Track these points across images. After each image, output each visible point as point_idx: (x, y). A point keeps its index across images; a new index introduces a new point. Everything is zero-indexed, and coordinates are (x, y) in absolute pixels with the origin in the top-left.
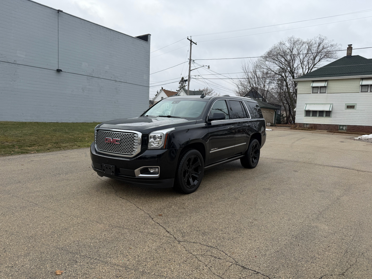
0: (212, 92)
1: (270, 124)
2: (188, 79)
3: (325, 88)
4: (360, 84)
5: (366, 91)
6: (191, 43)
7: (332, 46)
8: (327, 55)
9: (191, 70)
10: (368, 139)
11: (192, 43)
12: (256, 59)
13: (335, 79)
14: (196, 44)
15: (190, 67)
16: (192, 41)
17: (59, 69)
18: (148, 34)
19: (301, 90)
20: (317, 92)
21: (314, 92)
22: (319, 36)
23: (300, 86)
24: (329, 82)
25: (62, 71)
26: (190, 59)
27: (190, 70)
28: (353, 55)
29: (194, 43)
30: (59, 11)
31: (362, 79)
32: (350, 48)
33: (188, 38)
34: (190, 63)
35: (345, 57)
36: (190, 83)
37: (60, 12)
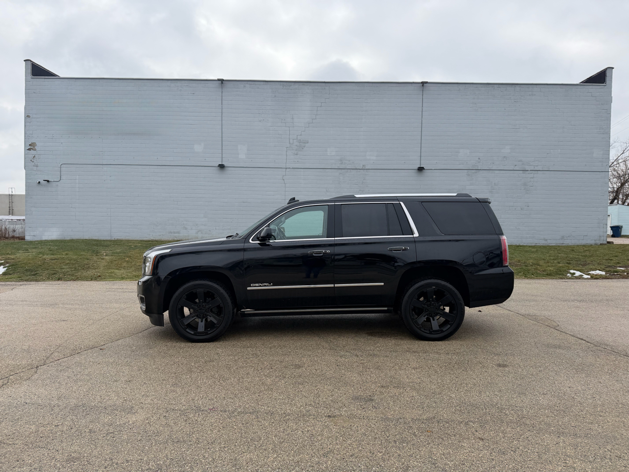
17: (422, 166)
18: (606, 69)
25: (424, 169)
30: (423, 83)
37: (425, 84)
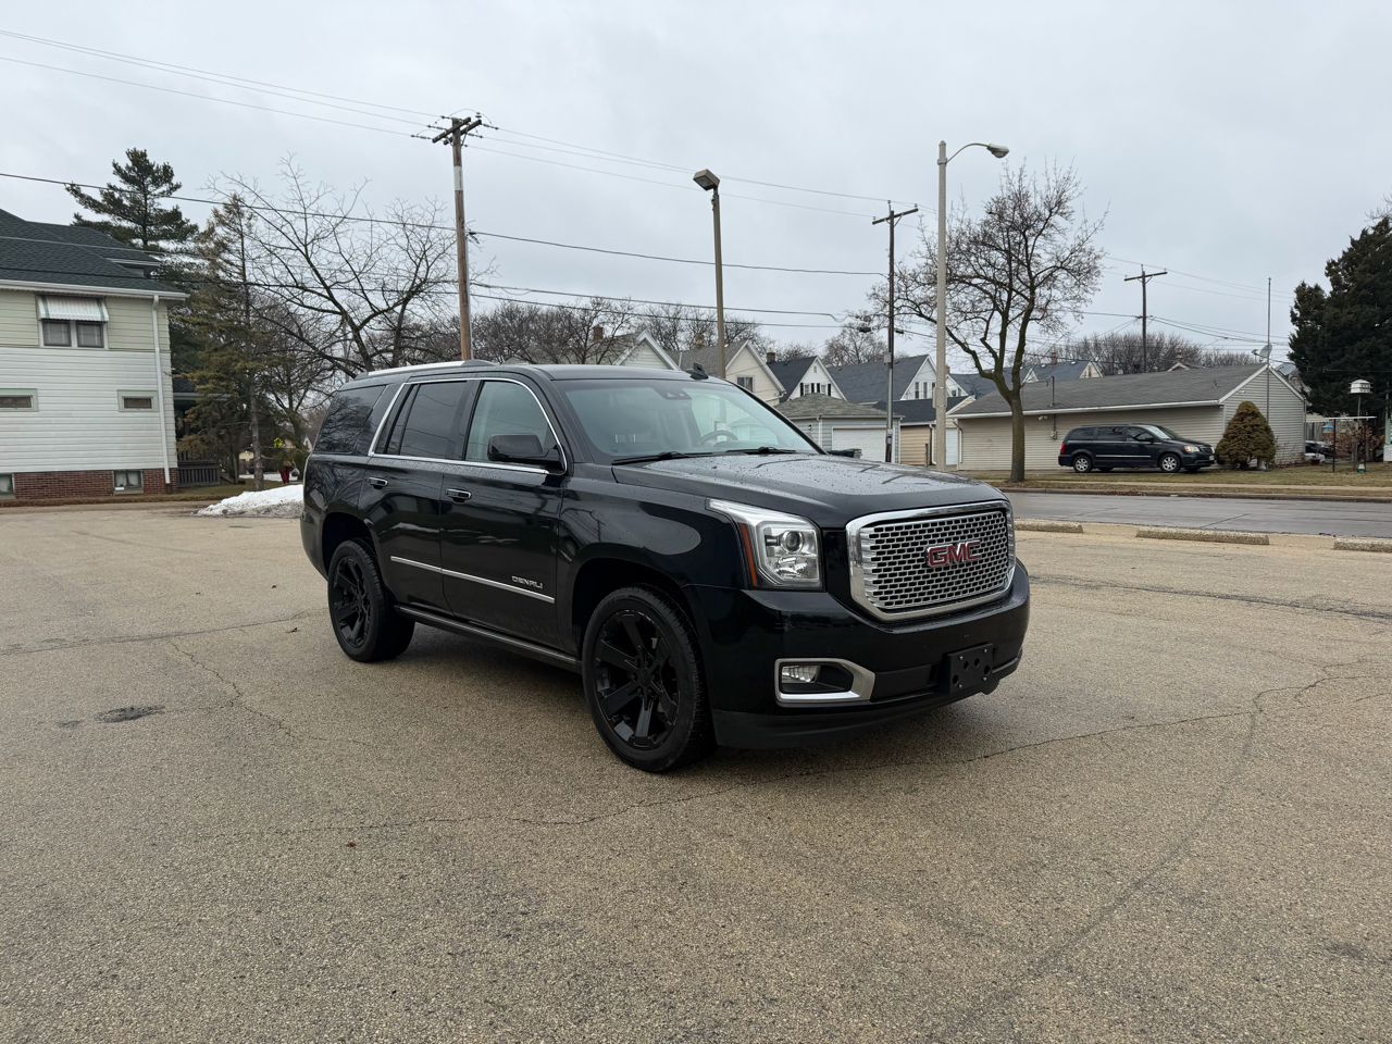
4: (42, 316)
10: (268, 510)
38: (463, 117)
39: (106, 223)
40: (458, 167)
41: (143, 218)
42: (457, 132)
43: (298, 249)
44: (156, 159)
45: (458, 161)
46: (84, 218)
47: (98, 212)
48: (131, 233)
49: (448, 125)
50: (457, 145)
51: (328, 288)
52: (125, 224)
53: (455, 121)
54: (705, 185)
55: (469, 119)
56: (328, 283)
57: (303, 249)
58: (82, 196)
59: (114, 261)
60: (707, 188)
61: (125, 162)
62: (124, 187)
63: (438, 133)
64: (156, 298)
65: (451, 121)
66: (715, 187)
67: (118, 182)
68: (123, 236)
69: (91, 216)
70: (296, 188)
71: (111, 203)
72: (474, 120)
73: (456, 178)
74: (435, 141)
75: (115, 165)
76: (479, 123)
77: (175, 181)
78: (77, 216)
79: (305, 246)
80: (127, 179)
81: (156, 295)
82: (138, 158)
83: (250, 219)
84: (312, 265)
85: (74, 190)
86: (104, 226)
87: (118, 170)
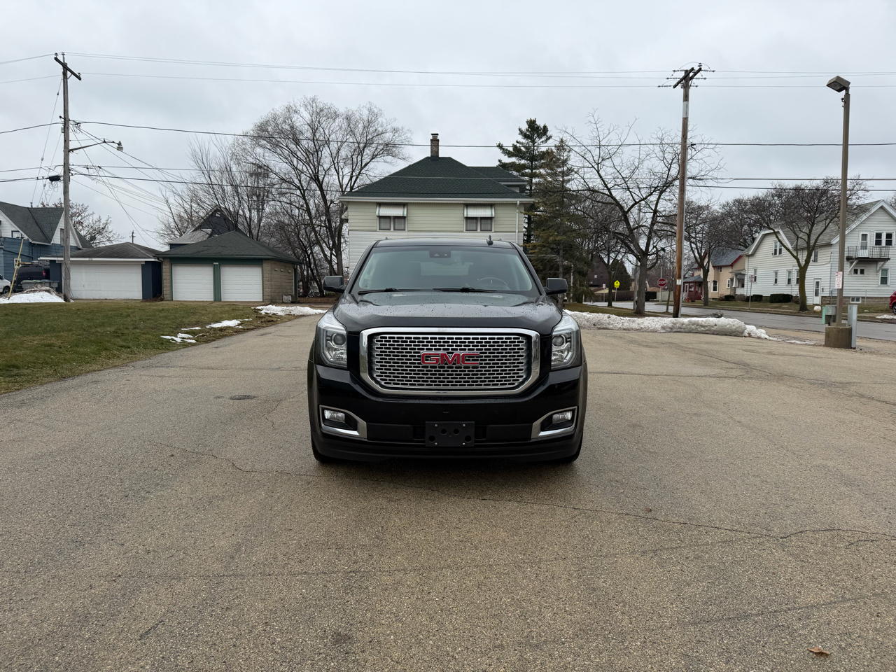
0: (86, 214)
1: (290, 298)
2: (62, 174)
3: (403, 220)
4: (465, 216)
5: (474, 228)
6: (65, 74)
7: (395, 130)
8: (388, 149)
9: (72, 150)
11: (69, 73)
12: (230, 139)
13: (421, 202)
14: (80, 79)
15: (66, 141)
16: (68, 66)
19: (357, 221)
20: (388, 228)
21: (382, 227)
22: (368, 106)
23: (353, 214)
24: (410, 207)
26: (65, 119)
27: (67, 151)
28: (441, 155)
29: (73, 73)
31: (467, 205)
32: (435, 141)
33: (58, 57)
34: (65, 130)
35: (428, 158)
36: (70, 186)
38: (689, 69)
39: (513, 163)
40: (686, 102)
41: (533, 158)
42: (687, 79)
43: (593, 167)
44: (540, 123)
45: (686, 98)
46: (503, 161)
47: (509, 157)
48: (524, 167)
49: (682, 75)
50: (686, 87)
51: (609, 190)
52: (523, 162)
53: (686, 71)
54: (839, 88)
55: (693, 69)
56: (609, 186)
57: (596, 167)
58: (504, 149)
59: (503, 183)
60: (839, 91)
61: (525, 127)
62: (524, 141)
63: (675, 82)
64: (518, 202)
65: (684, 72)
66: (847, 89)
67: (521, 139)
68: (519, 168)
69: (507, 160)
70: (596, 130)
71: (516, 152)
72: (696, 68)
73: (684, 109)
74: (675, 87)
75: (520, 130)
76: (700, 70)
77: (549, 134)
78: (500, 161)
79: (598, 164)
80: (526, 136)
81: (518, 201)
82: (532, 124)
83: (569, 152)
84: (601, 177)
85: (500, 146)
86: (513, 164)
87: (521, 132)
